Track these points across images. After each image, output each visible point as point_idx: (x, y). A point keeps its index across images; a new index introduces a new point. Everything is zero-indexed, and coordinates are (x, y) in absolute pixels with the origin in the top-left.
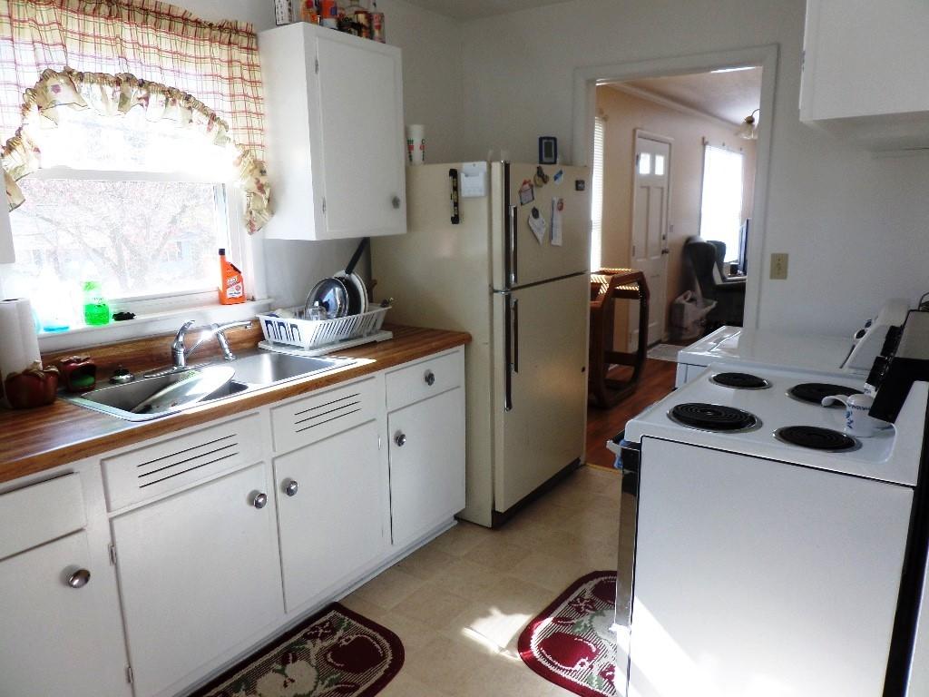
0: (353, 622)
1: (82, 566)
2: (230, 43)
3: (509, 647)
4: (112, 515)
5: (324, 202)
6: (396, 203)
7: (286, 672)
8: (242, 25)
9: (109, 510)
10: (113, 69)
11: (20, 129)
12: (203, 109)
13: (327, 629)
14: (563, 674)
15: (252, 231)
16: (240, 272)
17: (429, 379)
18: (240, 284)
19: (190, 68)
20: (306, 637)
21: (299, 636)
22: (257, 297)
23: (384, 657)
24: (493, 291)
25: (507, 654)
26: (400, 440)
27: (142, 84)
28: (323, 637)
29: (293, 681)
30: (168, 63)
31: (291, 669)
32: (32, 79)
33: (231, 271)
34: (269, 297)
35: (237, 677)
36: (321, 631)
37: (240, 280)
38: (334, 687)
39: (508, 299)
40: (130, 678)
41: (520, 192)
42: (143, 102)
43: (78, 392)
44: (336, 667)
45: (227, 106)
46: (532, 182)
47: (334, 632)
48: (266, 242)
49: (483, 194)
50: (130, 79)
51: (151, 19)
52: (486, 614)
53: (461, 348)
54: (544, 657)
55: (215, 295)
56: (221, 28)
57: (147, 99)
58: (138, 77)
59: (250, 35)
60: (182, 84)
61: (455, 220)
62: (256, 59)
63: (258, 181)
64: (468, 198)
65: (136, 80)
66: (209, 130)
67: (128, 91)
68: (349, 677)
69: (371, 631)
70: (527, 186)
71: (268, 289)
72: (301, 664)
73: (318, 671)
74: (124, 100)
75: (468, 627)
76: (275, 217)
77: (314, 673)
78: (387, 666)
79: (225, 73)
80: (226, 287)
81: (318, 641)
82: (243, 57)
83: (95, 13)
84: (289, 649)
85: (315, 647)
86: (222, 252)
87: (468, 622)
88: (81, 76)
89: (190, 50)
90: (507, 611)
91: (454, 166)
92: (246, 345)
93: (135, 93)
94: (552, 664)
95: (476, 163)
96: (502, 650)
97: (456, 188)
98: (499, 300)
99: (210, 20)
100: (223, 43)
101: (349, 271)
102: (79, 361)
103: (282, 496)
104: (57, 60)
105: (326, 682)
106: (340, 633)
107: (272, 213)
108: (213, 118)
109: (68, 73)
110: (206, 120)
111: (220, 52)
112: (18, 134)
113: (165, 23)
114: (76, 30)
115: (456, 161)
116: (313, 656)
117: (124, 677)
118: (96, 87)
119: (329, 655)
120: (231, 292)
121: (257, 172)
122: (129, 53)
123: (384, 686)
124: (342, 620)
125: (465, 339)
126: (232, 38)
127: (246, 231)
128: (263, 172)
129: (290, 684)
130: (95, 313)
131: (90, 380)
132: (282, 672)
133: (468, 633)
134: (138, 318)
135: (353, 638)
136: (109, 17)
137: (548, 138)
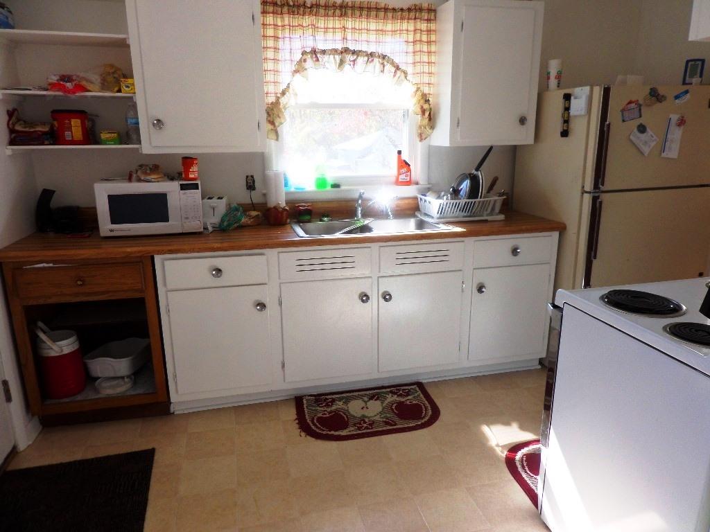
0: (421, 395)
1: (263, 301)
2: (415, 19)
3: (503, 447)
4: (281, 281)
5: (458, 120)
6: (523, 121)
7: (368, 403)
8: (425, 5)
9: (279, 278)
10: (339, 46)
11: (289, 84)
12: (393, 63)
13: (406, 392)
14: (524, 475)
15: (421, 140)
16: (409, 165)
17: (515, 252)
18: (409, 173)
19: (388, 38)
20: (391, 392)
21: (389, 390)
22: (421, 182)
23: (422, 419)
24: (584, 192)
25: (498, 450)
26: (480, 289)
27: (354, 52)
28: (400, 395)
29: (367, 408)
30: (373, 37)
31: (371, 403)
32: (298, 56)
33: (404, 165)
34: (429, 184)
35: (344, 395)
36: (401, 392)
37: (409, 170)
38: (384, 420)
39: (595, 199)
40: (283, 366)
41: (623, 111)
42: (352, 63)
43: (299, 222)
44: (393, 412)
45: (410, 59)
46: (641, 102)
47: (408, 394)
48: (430, 148)
49: (583, 112)
50: (346, 50)
51: (365, 13)
52: (507, 423)
53: (556, 235)
54: (522, 462)
55: (394, 179)
56: (409, 10)
57: (354, 61)
58: (352, 48)
59: (430, 10)
60: (380, 50)
61: (565, 134)
62: (433, 26)
63: (422, 107)
64: (576, 116)
65: (351, 50)
66: (394, 76)
67: (345, 57)
68: (396, 419)
69: (426, 402)
70: (633, 105)
71: (429, 178)
72: (378, 402)
73: (383, 410)
74: (342, 62)
75: (488, 426)
76: (435, 130)
77: (381, 409)
78: (419, 423)
79: (411, 38)
80: (399, 174)
81: (396, 396)
82: (424, 26)
83: (334, 15)
84: (378, 394)
85: (390, 398)
86: (399, 152)
87: (489, 423)
88: (324, 52)
89: (389, 27)
90: (523, 427)
91: (567, 91)
92: (408, 212)
93: (350, 57)
94: (523, 467)
95: (583, 88)
96: (498, 445)
97: (567, 109)
98: (587, 199)
99: (400, 6)
100: (411, 19)
101: (477, 169)
102: (305, 206)
103: (382, 300)
104: (309, 44)
105: (382, 416)
106: (410, 397)
107: (432, 128)
108: (398, 68)
109: (314, 52)
110: (393, 69)
111: (409, 25)
112: (288, 87)
113: (373, 13)
114: (322, 26)
115: (569, 88)
116: (386, 402)
117: (280, 366)
118: (332, 57)
119: (395, 405)
120: (402, 177)
121: (422, 101)
122: (349, 36)
123: (410, 431)
124: (417, 392)
125: (561, 228)
126: (417, 15)
127: (418, 139)
128: (427, 101)
129: (365, 409)
130: (321, 182)
131: (307, 217)
132: (366, 402)
133: (485, 429)
134: (343, 188)
135: (414, 402)
136: (341, 16)
137: (695, 60)
